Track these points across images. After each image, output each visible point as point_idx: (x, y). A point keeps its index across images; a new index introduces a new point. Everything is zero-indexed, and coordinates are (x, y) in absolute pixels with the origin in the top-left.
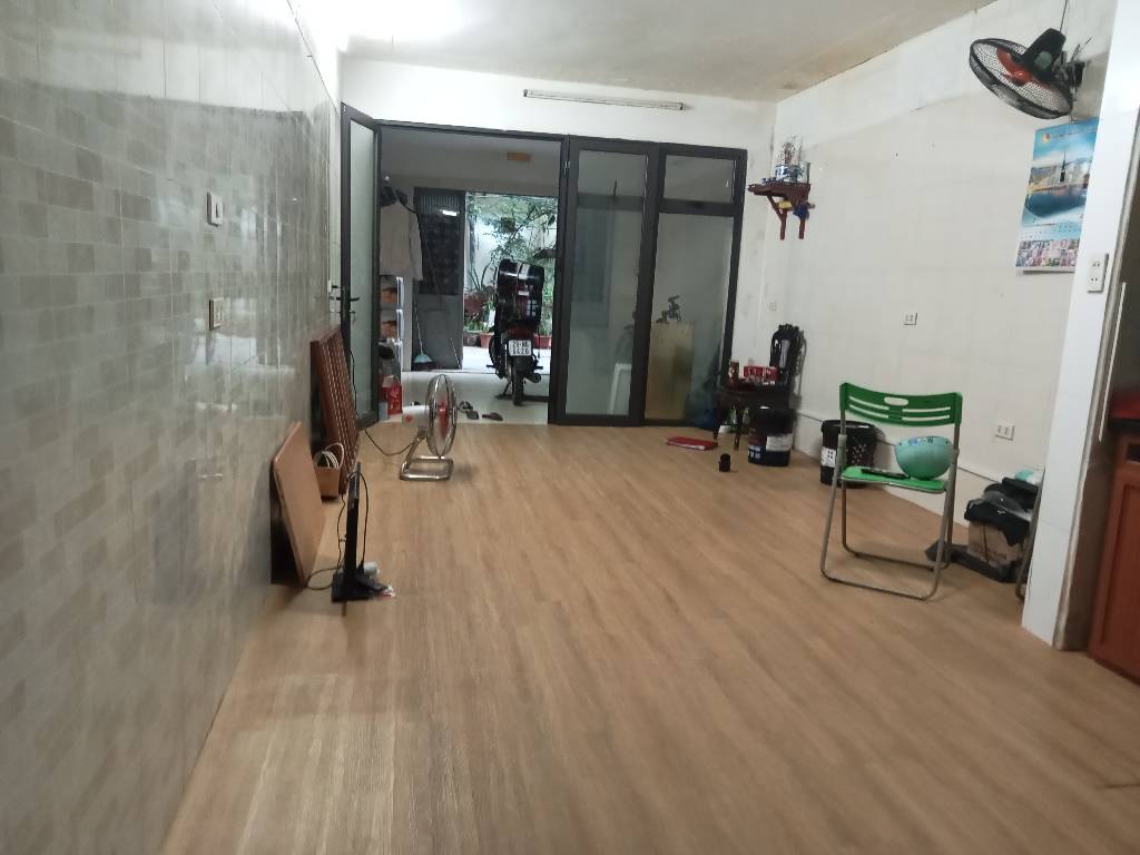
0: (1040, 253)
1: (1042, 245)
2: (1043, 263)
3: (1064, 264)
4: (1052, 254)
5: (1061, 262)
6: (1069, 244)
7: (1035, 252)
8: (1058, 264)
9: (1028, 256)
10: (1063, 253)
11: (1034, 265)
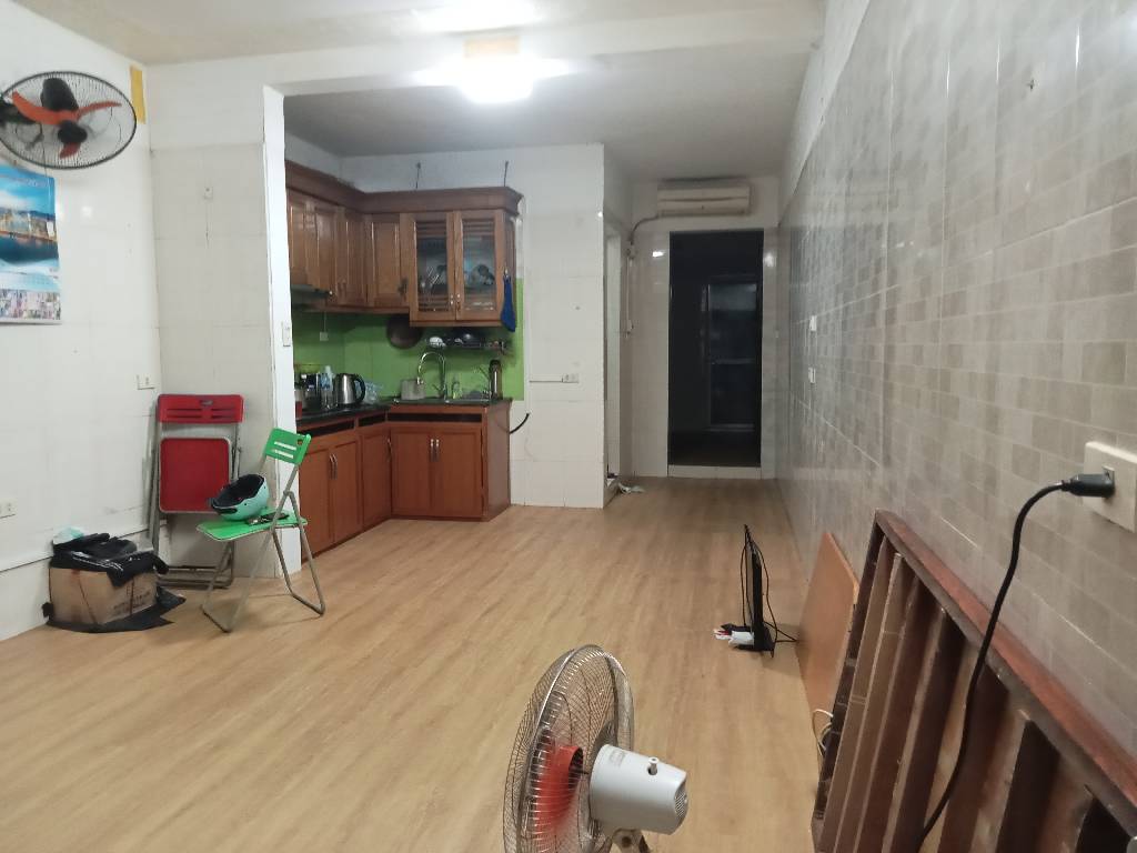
0: (19, 304)
1: (20, 295)
2: (25, 314)
3: (44, 317)
4: (32, 304)
5: (42, 314)
6: (46, 297)
7: (14, 303)
8: (39, 316)
9: (7, 306)
10: (43, 305)
11: (15, 316)
